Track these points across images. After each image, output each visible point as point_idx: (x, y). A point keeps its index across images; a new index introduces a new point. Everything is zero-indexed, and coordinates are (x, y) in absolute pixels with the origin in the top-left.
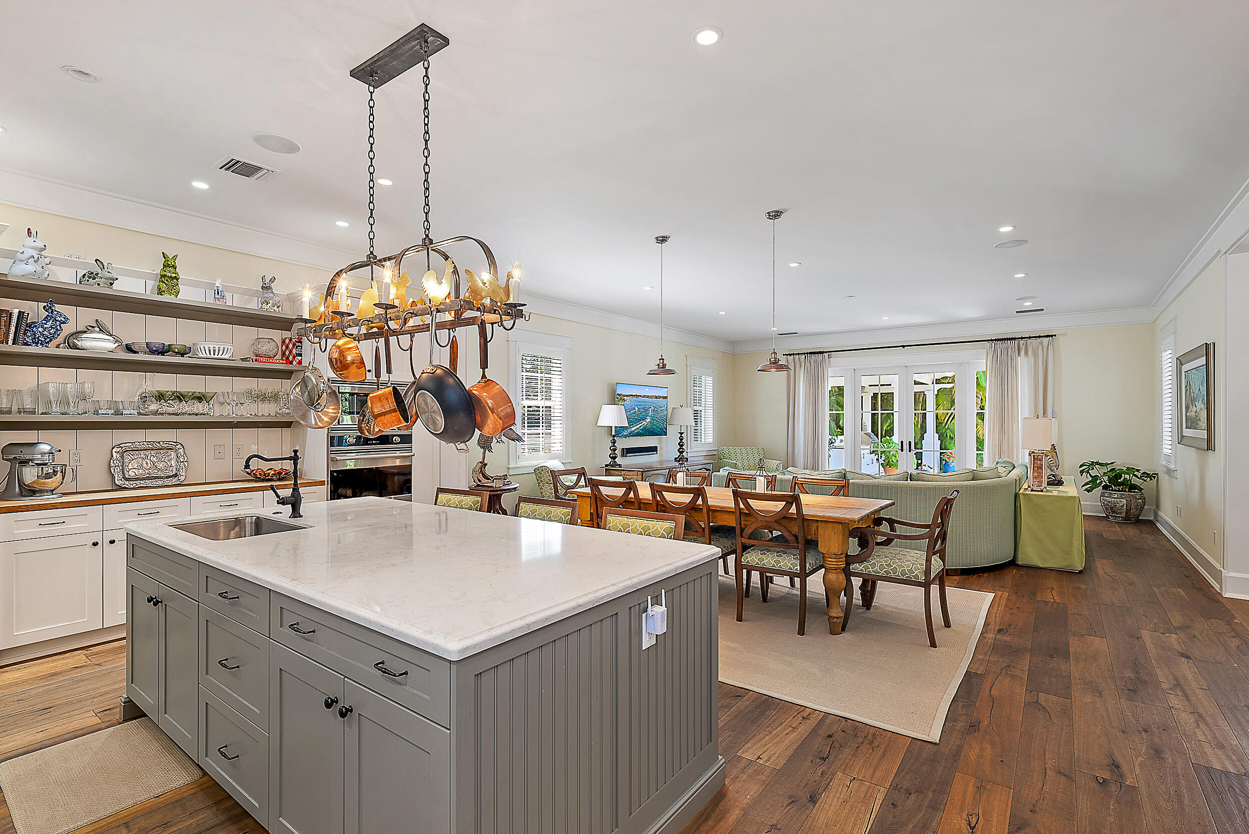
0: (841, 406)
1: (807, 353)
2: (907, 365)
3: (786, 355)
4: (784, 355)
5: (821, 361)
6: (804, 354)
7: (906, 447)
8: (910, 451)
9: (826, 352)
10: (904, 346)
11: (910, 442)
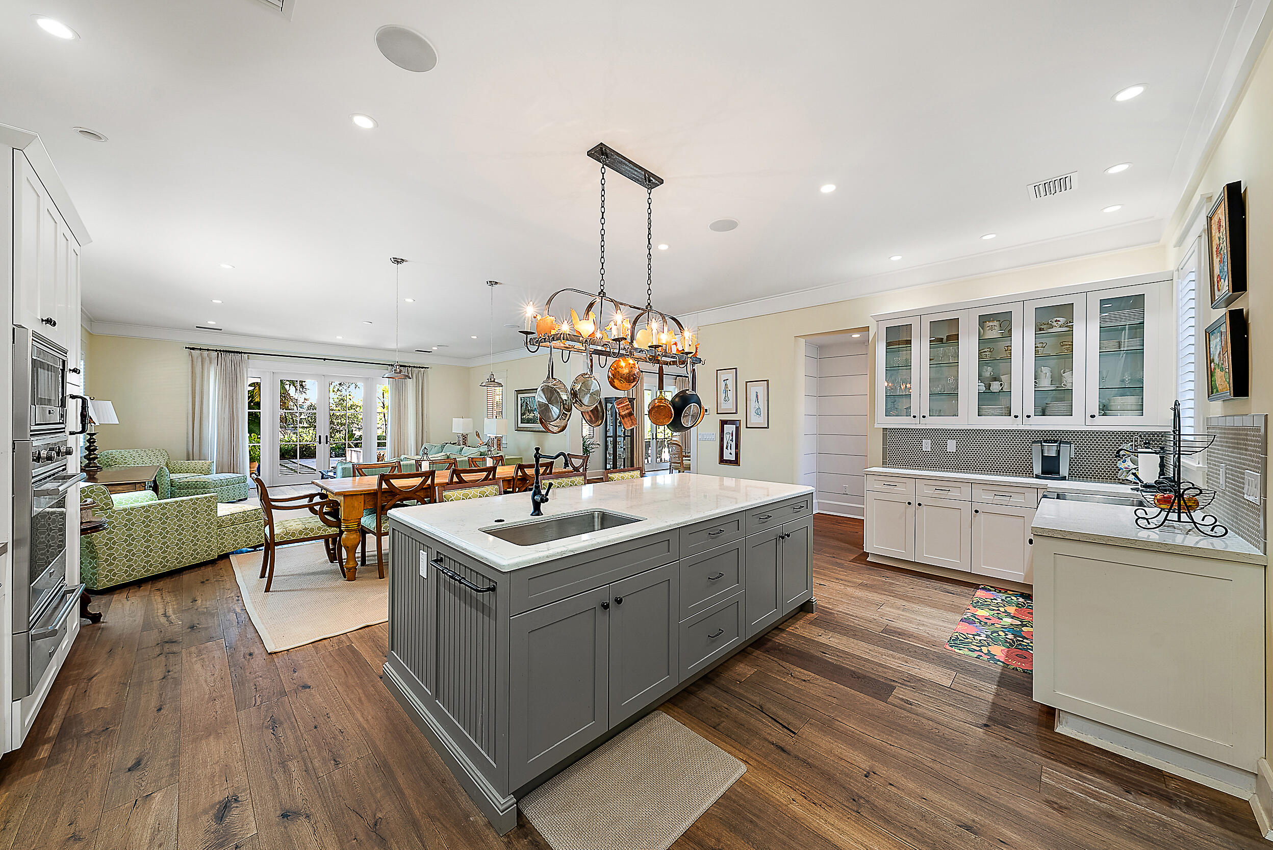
0: (258, 405)
1: (220, 351)
2: (324, 374)
3: (189, 348)
4: (186, 348)
5: (239, 360)
6: (216, 351)
7: (323, 440)
8: (327, 443)
9: (245, 353)
10: (325, 359)
11: (327, 436)
